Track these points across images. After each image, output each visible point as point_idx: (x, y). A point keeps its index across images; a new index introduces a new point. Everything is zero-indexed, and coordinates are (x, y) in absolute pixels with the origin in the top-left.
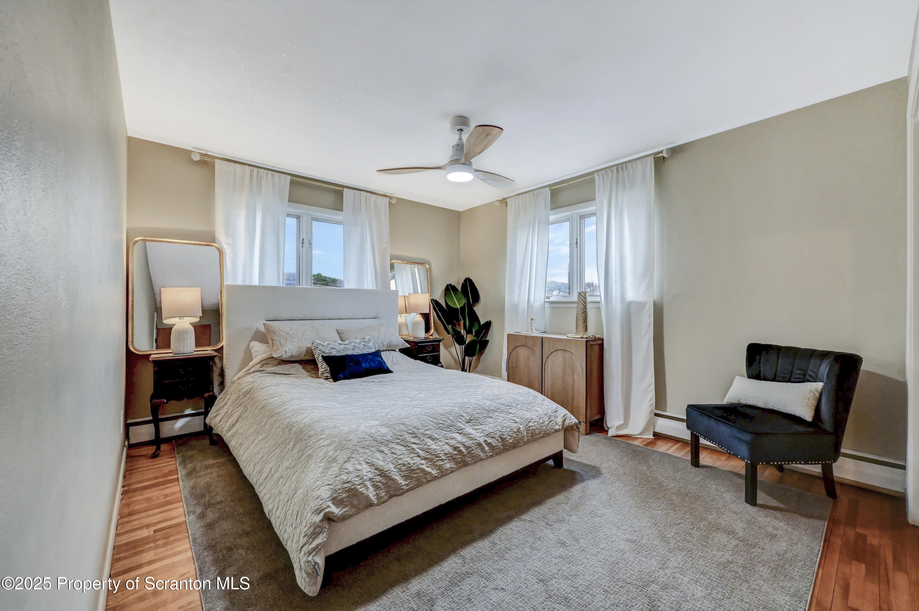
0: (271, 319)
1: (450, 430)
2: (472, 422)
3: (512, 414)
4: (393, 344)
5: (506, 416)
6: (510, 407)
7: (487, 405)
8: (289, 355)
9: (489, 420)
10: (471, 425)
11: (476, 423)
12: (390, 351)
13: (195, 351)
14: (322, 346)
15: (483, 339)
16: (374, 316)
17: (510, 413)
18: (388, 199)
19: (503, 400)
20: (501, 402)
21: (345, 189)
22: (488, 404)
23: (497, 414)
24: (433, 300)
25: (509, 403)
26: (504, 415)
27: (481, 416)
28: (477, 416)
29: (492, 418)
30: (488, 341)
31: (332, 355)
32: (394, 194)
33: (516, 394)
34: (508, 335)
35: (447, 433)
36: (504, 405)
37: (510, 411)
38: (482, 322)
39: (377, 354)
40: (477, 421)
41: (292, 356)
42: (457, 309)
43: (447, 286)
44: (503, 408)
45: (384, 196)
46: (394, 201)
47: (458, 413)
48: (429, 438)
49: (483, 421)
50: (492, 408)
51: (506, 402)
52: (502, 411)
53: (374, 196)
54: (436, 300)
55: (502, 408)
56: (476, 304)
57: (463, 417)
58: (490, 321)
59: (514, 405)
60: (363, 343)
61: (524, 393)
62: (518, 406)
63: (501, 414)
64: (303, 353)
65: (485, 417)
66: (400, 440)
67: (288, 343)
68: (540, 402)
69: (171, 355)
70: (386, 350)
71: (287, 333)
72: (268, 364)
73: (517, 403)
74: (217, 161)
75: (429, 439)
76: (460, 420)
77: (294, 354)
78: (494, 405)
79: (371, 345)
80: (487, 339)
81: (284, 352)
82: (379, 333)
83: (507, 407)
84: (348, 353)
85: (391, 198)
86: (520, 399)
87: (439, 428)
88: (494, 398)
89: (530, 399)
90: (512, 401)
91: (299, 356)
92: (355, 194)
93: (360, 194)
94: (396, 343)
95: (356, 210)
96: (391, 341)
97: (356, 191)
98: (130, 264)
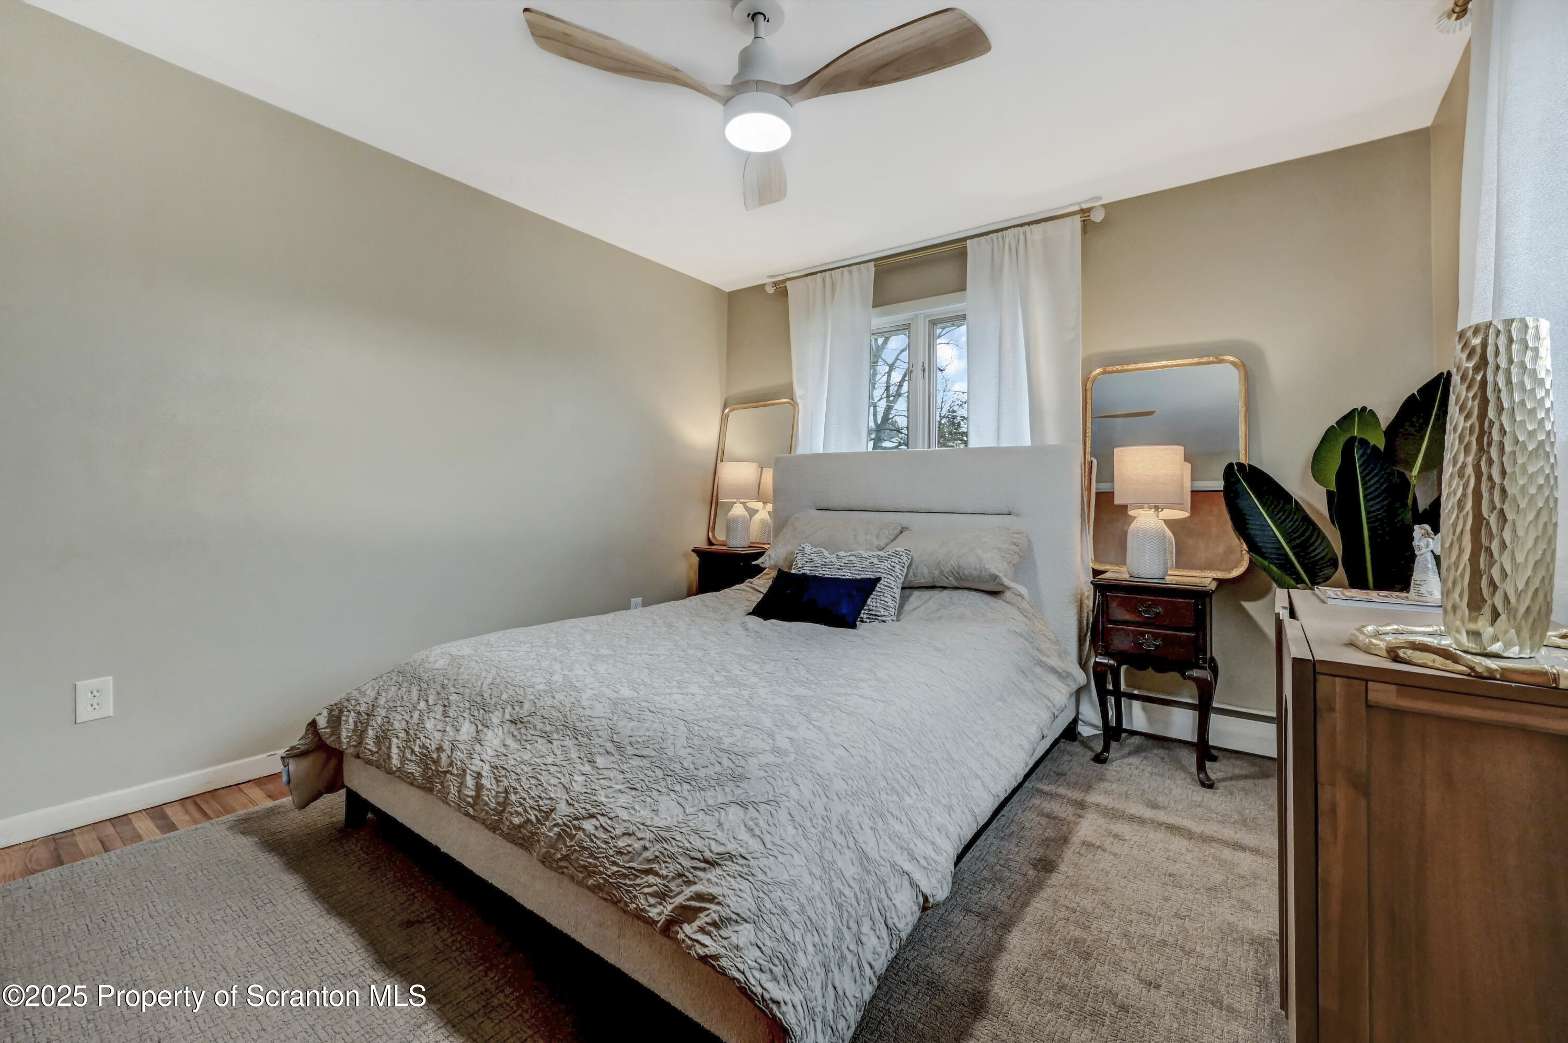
0: (821, 508)
12: (973, 593)
13: (749, 547)
18: (1079, 218)
21: (971, 241)
24: (1240, 464)
32: (1095, 198)
45: (1076, 212)
46: (1097, 216)
53: (1038, 228)
69: (725, 548)
70: (965, 588)
74: (789, 283)
85: (1087, 212)
92: (993, 240)
93: (1003, 238)
94: (975, 573)
95: (995, 276)
96: (959, 566)
97: (994, 235)
98: (721, 439)
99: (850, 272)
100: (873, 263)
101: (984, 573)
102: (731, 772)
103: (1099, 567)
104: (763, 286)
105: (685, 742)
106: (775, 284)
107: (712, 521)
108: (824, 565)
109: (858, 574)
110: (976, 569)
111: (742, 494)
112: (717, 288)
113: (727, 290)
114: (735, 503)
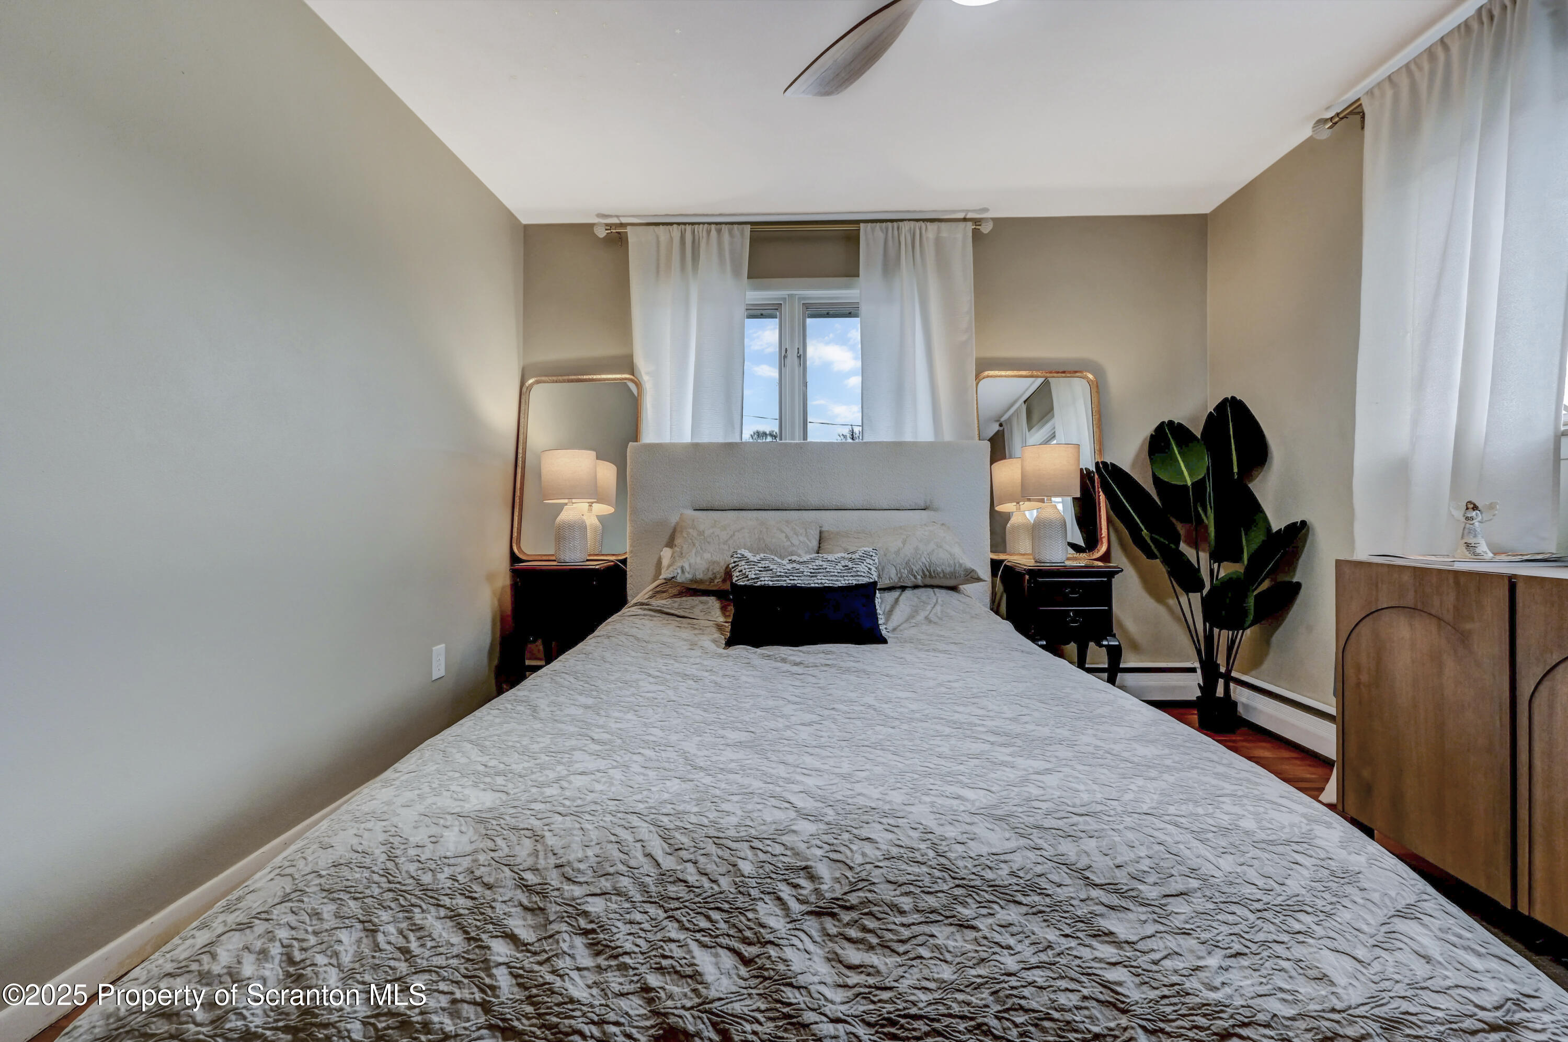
0: (701, 507)
1: (704, 924)
2: (846, 917)
3: (1118, 944)
4: (939, 570)
5: (1067, 943)
6: (1115, 900)
7: (975, 848)
8: (689, 576)
9: (943, 934)
10: (833, 931)
11: (864, 929)
12: (936, 590)
13: (588, 560)
14: (748, 562)
15: (1282, 578)
16: (922, 505)
17: (1107, 936)
18: (970, 226)
19: (1090, 845)
20: (1072, 858)
21: (862, 225)
22: (984, 850)
23: (1012, 914)
24: (1105, 464)
25: (1121, 877)
26: (1052, 935)
27: (906, 903)
28: (887, 893)
29: (971, 934)
30: (1298, 586)
31: (759, 584)
32: (985, 210)
33: (1199, 835)
34: (1338, 562)
35: (681, 936)
36: (1083, 876)
37: (1111, 923)
38: (1277, 524)
39: (867, 591)
40: (870, 923)
41: (694, 581)
42: (1186, 487)
43: (1160, 428)
44: (1071, 890)
45: (965, 220)
46: (986, 229)
47: (797, 855)
48: (586, 933)
49: (906, 933)
50: (1002, 875)
51: (1101, 863)
52: (1056, 906)
53: (932, 227)
54: (1113, 465)
55: (1062, 894)
56: (1255, 473)
57: (812, 877)
58: (1304, 523)
59: (1151, 893)
60: (847, 563)
61: (1261, 835)
62: (1178, 906)
63: (1036, 926)
64: (718, 576)
65: (931, 916)
66: (470, 903)
67: (694, 551)
68: (1370, 921)
69: (555, 563)
70: (926, 586)
71: (701, 533)
72: (664, 592)
73: (1177, 885)
74: (629, 229)
75: (579, 941)
76: (786, 892)
77: (700, 576)
78: (1018, 860)
79: (862, 568)
80: (1295, 580)
81: (679, 571)
82: (904, 542)
83: (1095, 893)
84: (796, 582)
85: (977, 221)
86: (1208, 869)
87: (661, 901)
88: (1048, 823)
89: (1294, 886)
90: (1145, 865)
91: (712, 580)
92: (887, 229)
93: (898, 228)
94: (948, 570)
95: (890, 267)
96: (931, 564)
97: (890, 224)
98: (522, 420)
99: (719, 232)
100: (749, 226)
101: (957, 568)
102: (772, 868)
103: (995, 557)
104: (592, 225)
105: (666, 846)
106: (609, 226)
107: (515, 530)
108: (788, 574)
109: (837, 580)
110: (949, 565)
111: (573, 492)
112: (512, 215)
113: (525, 221)
114: (566, 504)
